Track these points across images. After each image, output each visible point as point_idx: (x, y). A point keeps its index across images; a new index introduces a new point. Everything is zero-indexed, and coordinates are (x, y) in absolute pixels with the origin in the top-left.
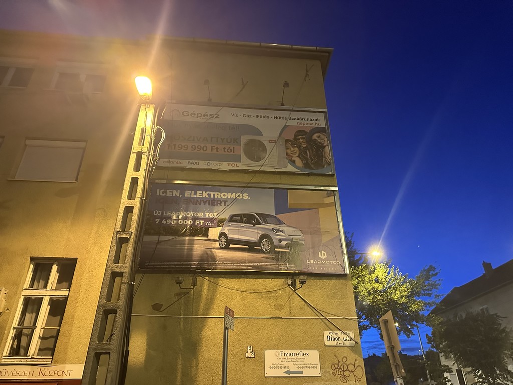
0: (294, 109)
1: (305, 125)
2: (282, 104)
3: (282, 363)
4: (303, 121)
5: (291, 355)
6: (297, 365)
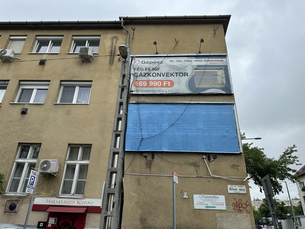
1: (214, 64)
2: (200, 52)
3: (203, 202)
5: (209, 197)
6: (212, 203)
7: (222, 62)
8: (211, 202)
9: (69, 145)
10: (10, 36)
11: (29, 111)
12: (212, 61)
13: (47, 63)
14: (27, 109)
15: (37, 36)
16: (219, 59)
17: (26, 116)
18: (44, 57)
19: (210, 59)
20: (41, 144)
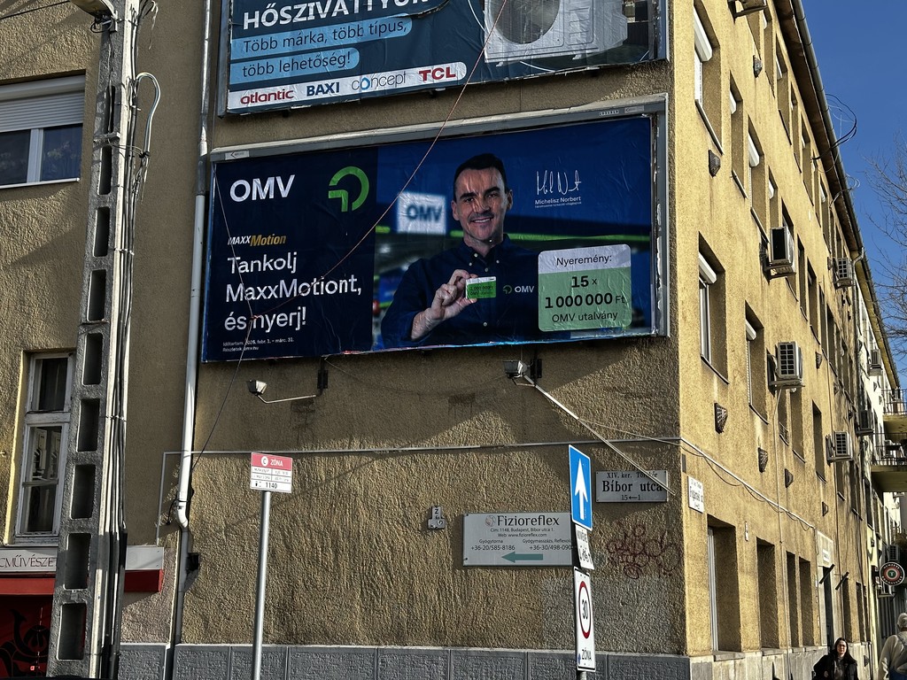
3: (500, 538)
5: (521, 522)
6: (532, 542)
8: (527, 538)
9: (29, 354)
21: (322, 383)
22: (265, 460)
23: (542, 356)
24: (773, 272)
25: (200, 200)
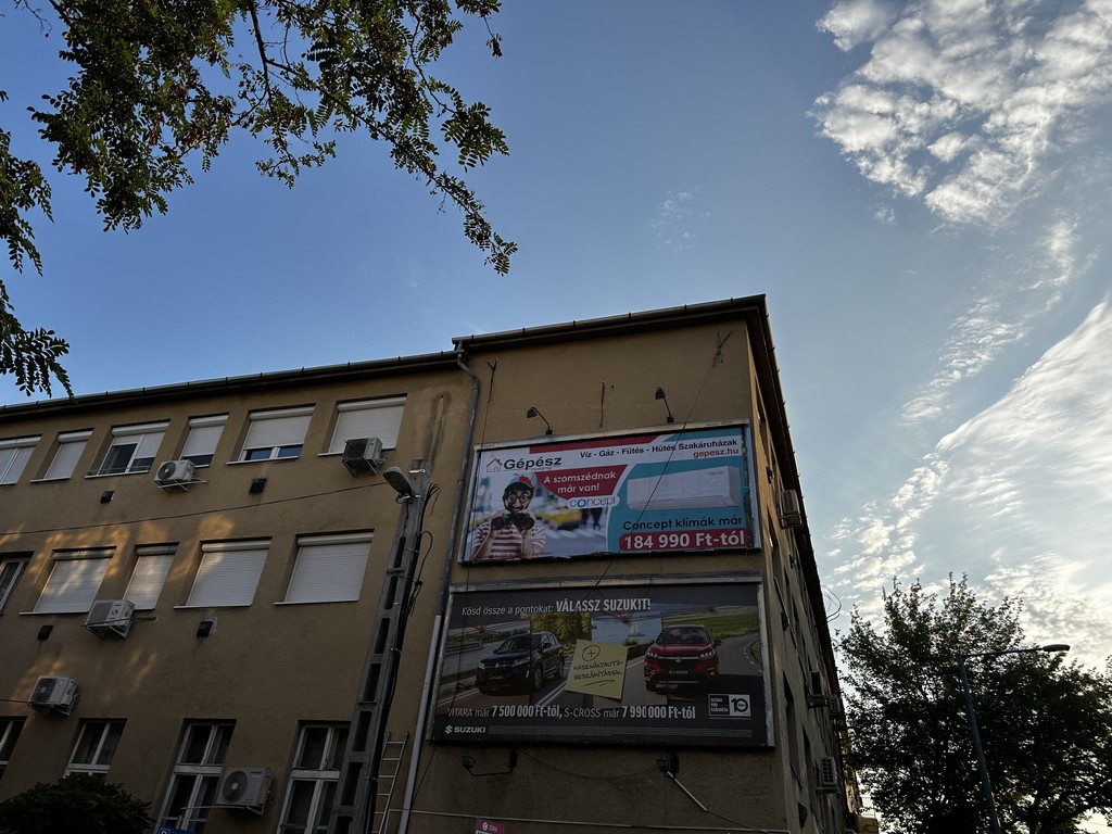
0: (688, 427)
1: (710, 456)
2: (670, 420)
4: (706, 449)
7: (731, 447)
9: (302, 723)
10: (191, 418)
11: (213, 630)
12: (702, 446)
13: (268, 488)
14: (211, 623)
15: (251, 412)
16: (723, 439)
17: (207, 641)
18: (262, 472)
19: (698, 441)
20: (234, 721)
21: (513, 763)
22: (485, 826)
23: (678, 755)
24: (812, 704)
25: (438, 618)
